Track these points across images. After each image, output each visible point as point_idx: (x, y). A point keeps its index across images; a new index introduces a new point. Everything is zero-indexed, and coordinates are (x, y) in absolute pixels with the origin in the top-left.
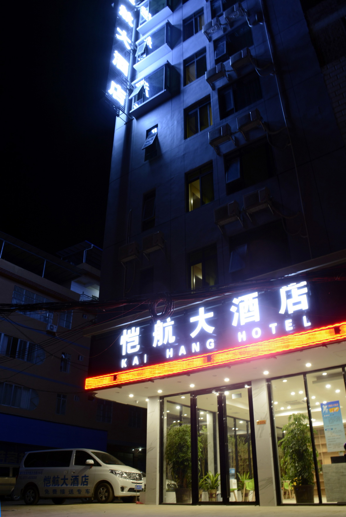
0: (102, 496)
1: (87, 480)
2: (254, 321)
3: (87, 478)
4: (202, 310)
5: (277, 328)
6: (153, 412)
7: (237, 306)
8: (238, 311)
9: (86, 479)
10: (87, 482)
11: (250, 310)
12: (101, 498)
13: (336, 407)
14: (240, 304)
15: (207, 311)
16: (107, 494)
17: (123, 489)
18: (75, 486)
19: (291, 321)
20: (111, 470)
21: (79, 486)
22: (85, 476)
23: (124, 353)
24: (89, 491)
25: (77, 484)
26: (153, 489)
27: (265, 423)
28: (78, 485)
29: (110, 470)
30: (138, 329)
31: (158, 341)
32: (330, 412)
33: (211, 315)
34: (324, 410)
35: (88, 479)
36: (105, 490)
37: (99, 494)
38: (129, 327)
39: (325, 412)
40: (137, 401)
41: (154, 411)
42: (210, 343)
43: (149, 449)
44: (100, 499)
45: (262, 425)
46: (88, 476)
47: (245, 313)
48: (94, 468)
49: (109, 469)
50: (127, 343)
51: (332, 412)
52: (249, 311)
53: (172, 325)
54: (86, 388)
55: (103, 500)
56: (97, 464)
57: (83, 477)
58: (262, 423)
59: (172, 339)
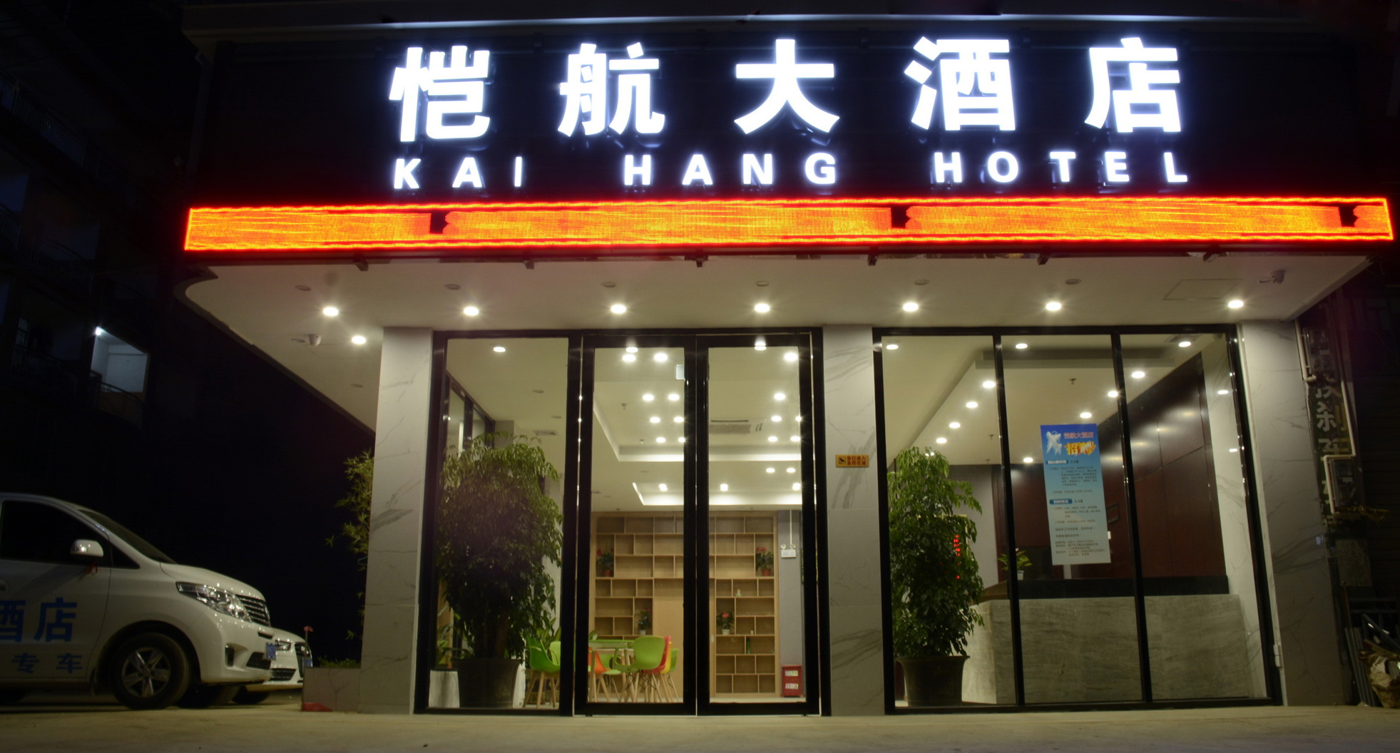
0: (140, 683)
1: (65, 620)
2: (997, 127)
3: (66, 610)
4: (785, 47)
5: (1075, 166)
6: (406, 383)
7: (932, 65)
8: (934, 81)
9: (60, 615)
10: (69, 628)
11: (982, 89)
12: (138, 687)
13: (1086, 440)
14: (943, 62)
15: (806, 54)
16: (165, 675)
17: (231, 654)
18: (54, 642)
19: (1122, 155)
20: (184, 584)
21: (28, 640)
22: (60, 602)
23: (407, 134)
24: (75, 660)
25: (14, 634)
26: (399, 660)
27: (864, 463)
28: (18, 638)
29: (178, 584)
30: (483, 58)
31: (584, 117)
32: (1069, 453)
33: (825, 71)
34: (1050, 446)
35: (73, 615)
36: (155, 661)
37: (124, 672)
38: (437, 41)
39: (1052, 450)
40: (317, 337)
41: (412, 382)
42: (820, 164)
43: (384, 515)
44: (133, 692)
45: (854, 470)
46: (74, 605)
47: (961, 95)
48: (103, 573)
49: (174, 581)
50: (424, 98)
51: (1073, 453)
52: (976, 92)
53: (654, 73)
54: (189, 245)
55: (145, 694)
56: (116, 558)
57: (45, 606)
58: (854, 463)
59: (653, 123)
